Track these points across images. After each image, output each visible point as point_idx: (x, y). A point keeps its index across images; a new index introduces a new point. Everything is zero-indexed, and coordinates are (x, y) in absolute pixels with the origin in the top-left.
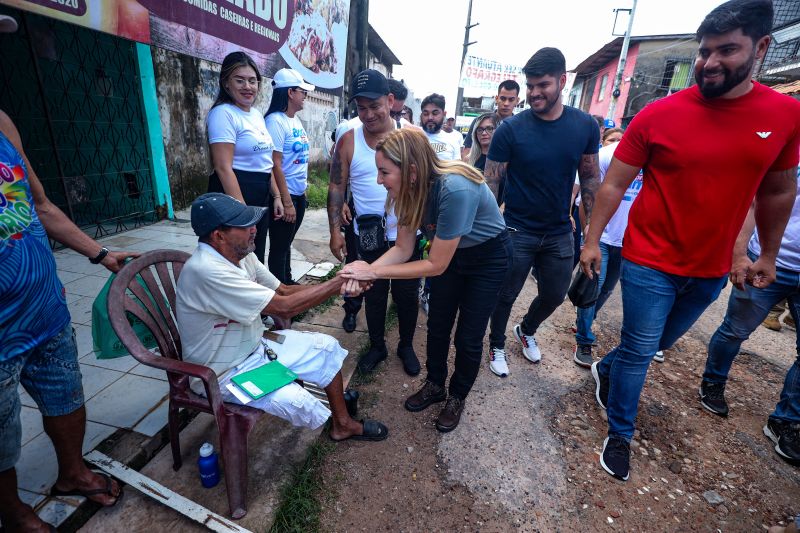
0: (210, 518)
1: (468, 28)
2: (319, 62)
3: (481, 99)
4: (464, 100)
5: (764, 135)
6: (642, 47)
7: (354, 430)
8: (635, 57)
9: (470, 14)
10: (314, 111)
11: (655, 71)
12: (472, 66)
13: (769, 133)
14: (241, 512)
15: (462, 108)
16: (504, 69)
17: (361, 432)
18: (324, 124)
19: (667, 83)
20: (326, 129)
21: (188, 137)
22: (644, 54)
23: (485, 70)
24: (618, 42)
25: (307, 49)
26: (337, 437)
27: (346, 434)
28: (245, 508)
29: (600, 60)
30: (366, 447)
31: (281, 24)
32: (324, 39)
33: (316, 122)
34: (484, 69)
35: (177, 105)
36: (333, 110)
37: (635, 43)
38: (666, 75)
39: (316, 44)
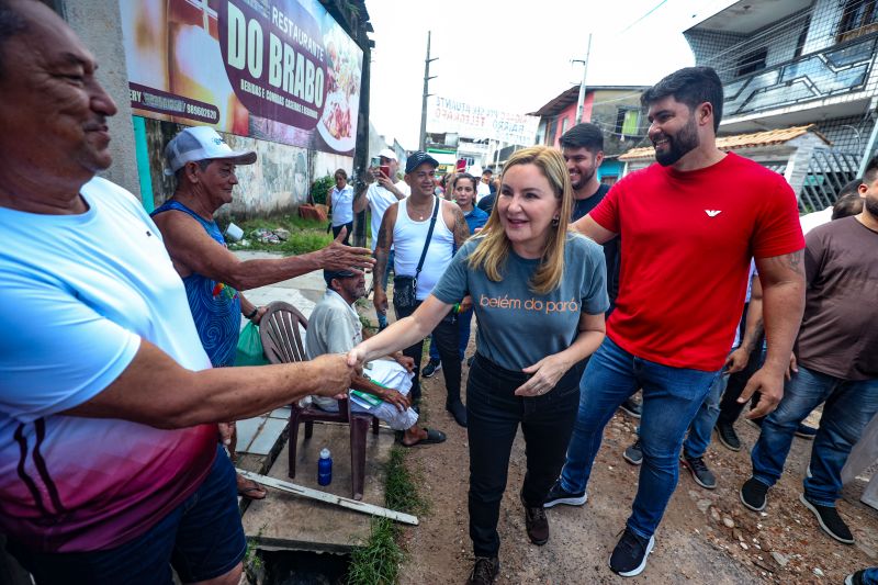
0: (340, 500)
1: (428, 62)
2: (340, 131)
3: (444, 135)
4: (427, 135)
5: (712, 214)
6: (596, 95)
7: (420, 436)
8: (591, 105)
9: (429, 48)
10: (284, 154)
11: (609, 119)
12: (440, 107)
13: (718, 212)
14: (360, 495)
15: (425, 144)
16: (472, 111)
17: (426, 437)
18: (294, 167)
19: (619, 130)
20: (296, 171)
21: (167, 186)
22: (599, 103)
23: (455, 112)
24: (576, 90)
25: (334, 121)
26: (409, 442)
27: (415, 440)
28: (362, 493)
29: (562, 104)
30: (432, 448)
31: (319, 104)
32: (344, 110)
33: (285, 165)
34: (452, 110)
35: (156, 153)
36: (302, 151)
37: (590, 92)
38: (618, 124)
39: (339, 115)
